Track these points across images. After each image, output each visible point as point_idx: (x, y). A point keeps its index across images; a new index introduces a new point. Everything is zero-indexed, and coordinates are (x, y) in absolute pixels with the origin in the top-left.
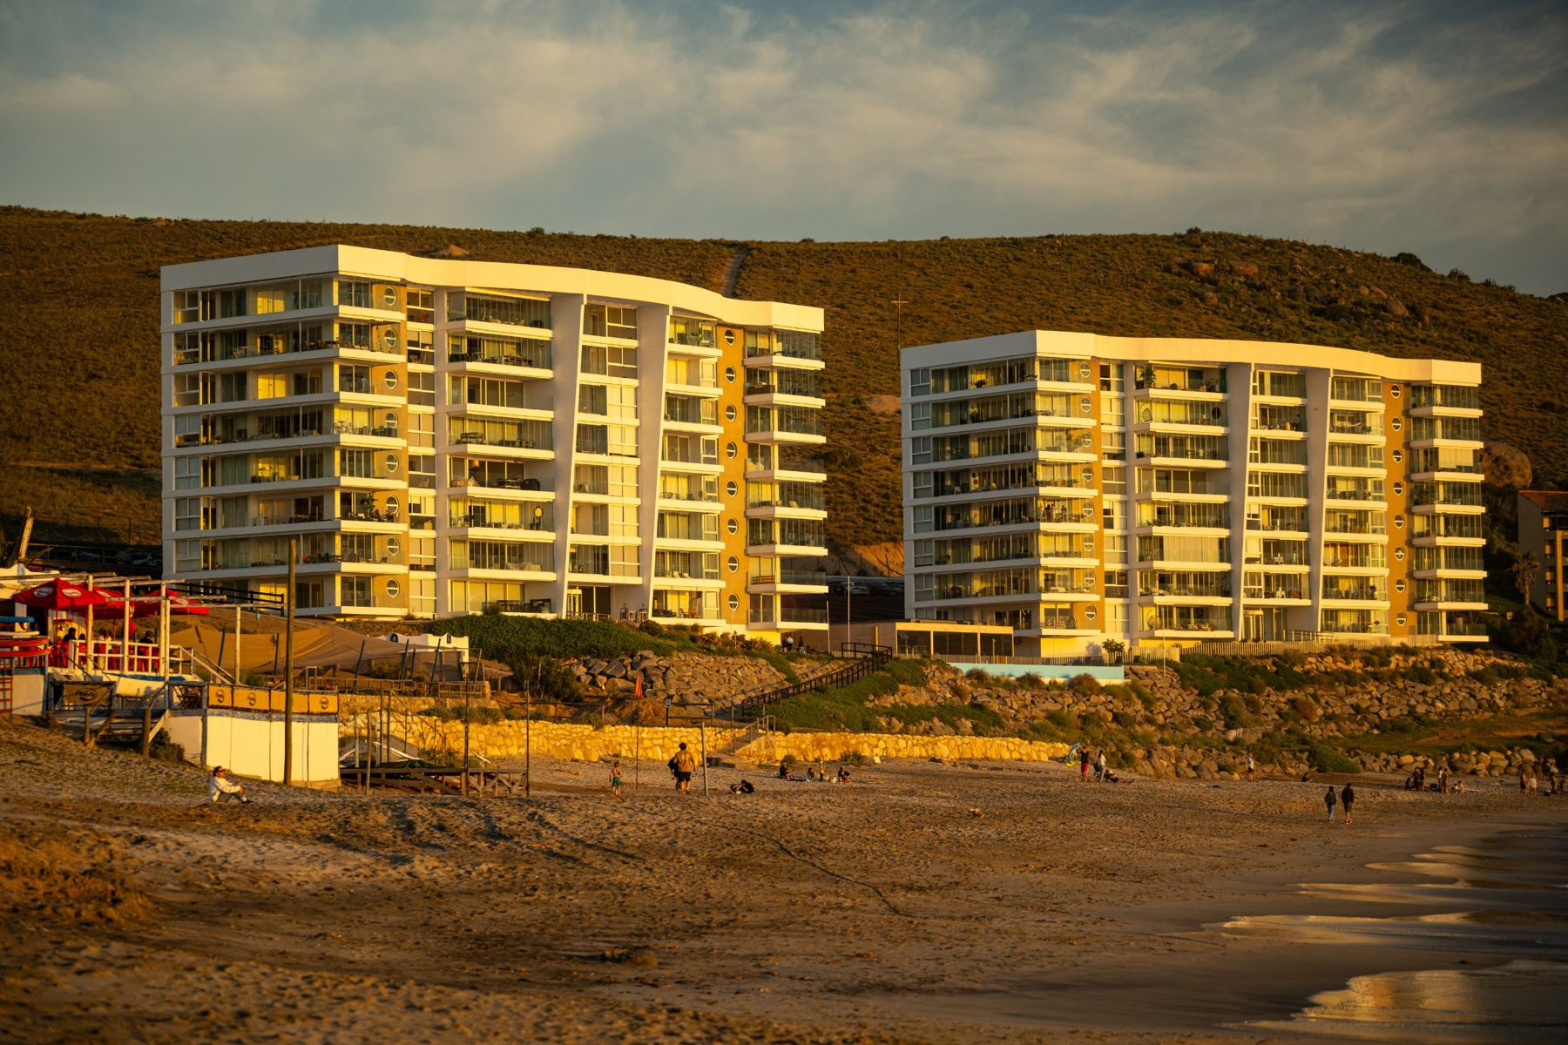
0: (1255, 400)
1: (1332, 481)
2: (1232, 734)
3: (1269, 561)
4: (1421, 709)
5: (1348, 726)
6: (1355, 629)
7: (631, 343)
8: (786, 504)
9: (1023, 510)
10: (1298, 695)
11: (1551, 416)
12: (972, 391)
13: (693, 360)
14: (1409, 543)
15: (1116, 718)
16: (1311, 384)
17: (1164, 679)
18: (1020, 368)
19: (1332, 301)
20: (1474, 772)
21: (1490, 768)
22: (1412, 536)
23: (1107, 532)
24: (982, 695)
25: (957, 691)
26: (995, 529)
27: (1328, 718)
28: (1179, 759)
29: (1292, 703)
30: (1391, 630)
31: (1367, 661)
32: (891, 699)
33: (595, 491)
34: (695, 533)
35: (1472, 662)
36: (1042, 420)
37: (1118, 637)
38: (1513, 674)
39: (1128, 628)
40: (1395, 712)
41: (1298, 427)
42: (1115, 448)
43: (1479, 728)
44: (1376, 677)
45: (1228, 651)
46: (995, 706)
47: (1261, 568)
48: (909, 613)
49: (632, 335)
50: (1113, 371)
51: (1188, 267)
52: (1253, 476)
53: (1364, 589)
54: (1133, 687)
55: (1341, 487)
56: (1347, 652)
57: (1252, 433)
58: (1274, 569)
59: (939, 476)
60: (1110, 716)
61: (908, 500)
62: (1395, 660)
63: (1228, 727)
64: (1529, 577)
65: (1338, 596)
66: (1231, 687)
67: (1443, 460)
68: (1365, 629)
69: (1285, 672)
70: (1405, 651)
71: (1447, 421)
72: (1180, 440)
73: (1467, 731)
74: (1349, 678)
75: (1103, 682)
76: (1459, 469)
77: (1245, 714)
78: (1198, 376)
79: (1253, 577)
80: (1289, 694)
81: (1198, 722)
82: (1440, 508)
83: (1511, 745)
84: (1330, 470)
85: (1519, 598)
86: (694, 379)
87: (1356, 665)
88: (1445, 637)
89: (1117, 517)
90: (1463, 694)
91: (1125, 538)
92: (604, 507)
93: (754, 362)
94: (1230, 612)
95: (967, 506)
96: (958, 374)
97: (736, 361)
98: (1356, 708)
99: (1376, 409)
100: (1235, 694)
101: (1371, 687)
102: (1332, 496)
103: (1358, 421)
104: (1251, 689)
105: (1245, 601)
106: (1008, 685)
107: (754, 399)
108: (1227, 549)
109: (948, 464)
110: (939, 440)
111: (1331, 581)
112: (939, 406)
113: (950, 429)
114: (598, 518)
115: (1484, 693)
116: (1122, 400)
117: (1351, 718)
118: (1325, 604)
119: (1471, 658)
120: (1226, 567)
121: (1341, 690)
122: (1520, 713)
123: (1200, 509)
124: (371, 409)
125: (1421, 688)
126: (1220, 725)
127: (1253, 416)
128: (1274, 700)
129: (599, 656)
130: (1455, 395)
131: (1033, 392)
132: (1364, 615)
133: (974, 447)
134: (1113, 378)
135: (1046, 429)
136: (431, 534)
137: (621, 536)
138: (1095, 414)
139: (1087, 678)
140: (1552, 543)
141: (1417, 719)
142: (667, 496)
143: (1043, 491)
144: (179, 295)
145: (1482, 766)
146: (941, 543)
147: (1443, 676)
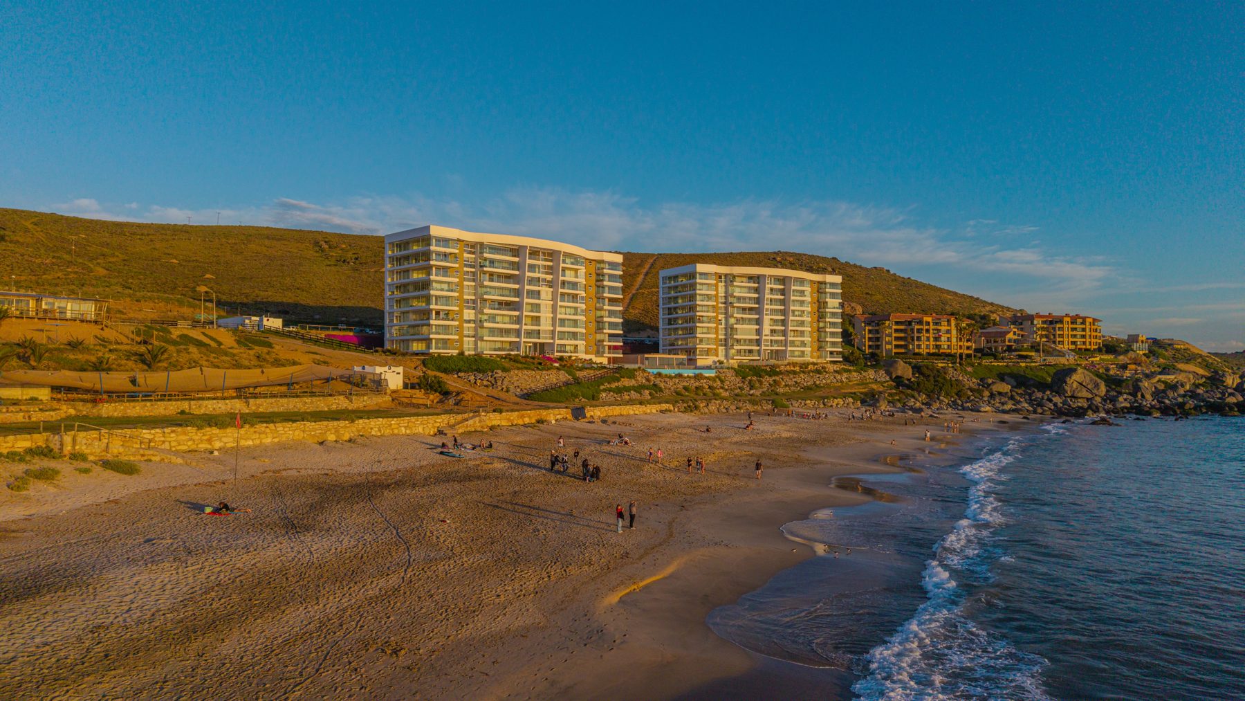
0: (768, 286)
1: (793, 311)
2: (752, 392)
3: (772, 336)
4: (818, 382)
5: (792, 388)
6: (799, 356)
7: (551, 264)
8: (609, 317)
9: (693, 319)
10: (777, 378)
11: (869, 296)
12: (680, 283)
13: (576, 271)
14: (818, 330)
15: (710, 387)
16: (787, 281)
17: (730, 374)
18: (693, 275)
19: (812, 267)
20: (831, 406)
21: (837, 404)
22: (819, 328)
23: (720, 326)
24: (658, 381)
25: (648, 380)
26: (685, 325)
27: (786, 386)
28: (720, 406)
29: (774, 381)
30: (811, 357)
31: (801, 367)
32: (616, 384)
33: (537, 312)
34: (576, 326)
35: (836, 367)
36: (698, 292)
37: (722, 359)
38: (849, 371)
39: (726, 356)
40: (809, 384)
41: (782, 295)
42: (723, 301)
43: (837, 389)
44: (803, 372)
45: (755, 364)
46: (662, 385)
47: (770, 338)
48: (661, 351)
49: (551, 261)
50: (723, 277)
51: (774, 259)
52: (767, 310)
53: (803, 344)
54: (717, 377)
55: (797, 313)
56: (794, 364)
57: (766, 296)
58: (773, 338)
59: (669, 309)
60: (707, 387)
61: (661, 316)
62: (810, 367)
63: (750, 389)
64: (856, 341)
65: (795, 346)
66: (753, 376)
67: (829, 305)
68: (803, 357)
69: (773, 371)
70: (814, 364)
71: (830, 293)
72: (745, 298)
73: (832, 390)
74: (794, 373)
75: (707, 375)
76: (834, 308)
77: (757, 385)
78: (751, 278)
79: (767, 340)
80: (773, 378)
81: (740, 388)
82: (827, 320)
83: (845, 396)
84: (792, 308)
85: (853, 346)
86: (576, 277)
87: (797, 369)
88: (829, 359)
89: (723, 322)
90: (832, 378)
91: (726, 328)
92: (539, 317)
93: (598, 272)
94: (759, 351)
95: (677, 318)
96: (676, 277)
97: (592, 271)
98: (796, 382)
99: (807, 289)
100: (754, 378)
101: (802, 375)
102: (793, 316)
103: (802, 293)
104: (760, 377)
105: (763, 348)
106: (670, 377)
107: (598, 283)
108: (759, 332)
109: (673, 305)
110: (670, 298)
111: (793, 342)
112: (669, 288)
113: (673, 294)
114: (536, 320)
115: (839, 377)
116: (726, 286)
117: (794, 386)
118: (789, 349)
119: (835, 366)
120: (758, 337)
121: (792, 376)
122: (850, 383)
123: (750, 319)
124: (449, 283)
125: (818, 376)
126: (748, 389)
127: (767, 291)
128: (767, 380)
129: (480, 372)
130: (833, 285)
131: (696, 283)
132: (803, 352)
133: (680, 301)
134: (723, 279)
135: (700, 295)
136: (473, 325)
137: (545, 326)
138: (717, 290)
139: (701, 374)
140: (865, 330)
141: (816, 386)
142: (560, 313)
143: (698, 314)
144: (390, 243)
145: (834, 404)
146: (669, 329)
147: (827, 372)
